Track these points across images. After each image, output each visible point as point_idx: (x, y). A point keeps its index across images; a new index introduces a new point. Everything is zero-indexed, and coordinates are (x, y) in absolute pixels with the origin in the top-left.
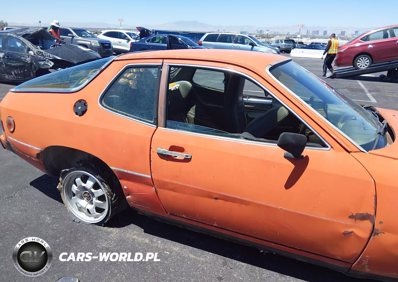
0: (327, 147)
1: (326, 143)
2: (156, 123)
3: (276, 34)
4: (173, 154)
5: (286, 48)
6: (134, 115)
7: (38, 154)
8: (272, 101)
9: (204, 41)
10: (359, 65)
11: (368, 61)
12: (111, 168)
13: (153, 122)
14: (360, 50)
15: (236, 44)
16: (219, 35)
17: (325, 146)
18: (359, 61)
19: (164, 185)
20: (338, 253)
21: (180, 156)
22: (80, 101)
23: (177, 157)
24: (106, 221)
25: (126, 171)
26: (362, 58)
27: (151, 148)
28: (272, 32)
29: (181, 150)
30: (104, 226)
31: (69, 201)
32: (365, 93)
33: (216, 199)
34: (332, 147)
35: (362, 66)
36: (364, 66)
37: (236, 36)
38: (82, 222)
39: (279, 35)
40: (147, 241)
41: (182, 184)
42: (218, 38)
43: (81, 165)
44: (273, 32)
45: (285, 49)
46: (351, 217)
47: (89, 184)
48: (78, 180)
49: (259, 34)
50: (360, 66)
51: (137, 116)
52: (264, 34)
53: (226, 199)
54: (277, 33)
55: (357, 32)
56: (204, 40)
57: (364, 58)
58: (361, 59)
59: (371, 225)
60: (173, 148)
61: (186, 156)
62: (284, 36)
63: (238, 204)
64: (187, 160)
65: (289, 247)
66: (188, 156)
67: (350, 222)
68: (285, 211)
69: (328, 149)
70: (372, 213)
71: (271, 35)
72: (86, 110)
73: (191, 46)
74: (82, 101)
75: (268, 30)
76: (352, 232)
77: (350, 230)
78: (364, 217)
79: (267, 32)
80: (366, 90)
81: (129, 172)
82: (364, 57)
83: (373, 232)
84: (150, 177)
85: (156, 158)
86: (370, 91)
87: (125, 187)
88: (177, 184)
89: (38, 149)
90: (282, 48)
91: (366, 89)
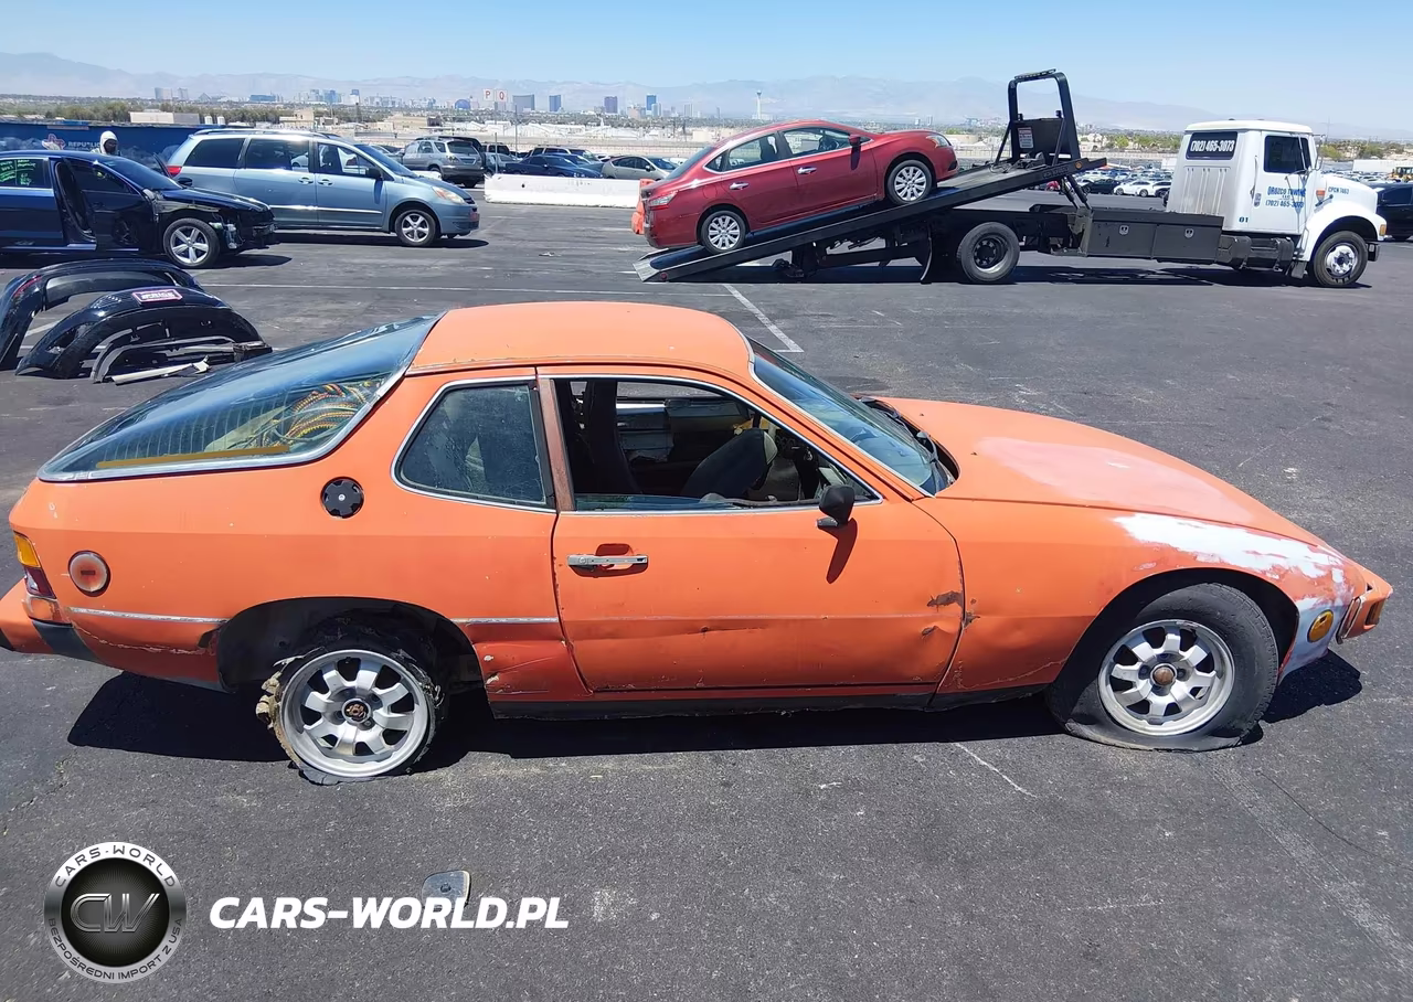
0: (878, 498)
1: (875, 493)
2: (552, 503)
3: (390, 106)
4: (604, 561)
5: (459, 170)
6: (495, 495)
7: (207, 636)
8: (663, 406)
9: (187, 163)
10: (717, 243)
11: (734, 224)
12: (455, 621)
13: (544, 503)
14: (711, 195)
15: (317, 175)
16: (246, 143)
17: (873, 497)
18: (711, 232)
19: (591, 631)
20: (916, 671)
21: (621, 562)
22: (337, 481)
23: (612, 565)
24: (419, 758)
25: (494, 620)
26: (717, 222)
27: (553, 558)
28: (372, 99)
29: (622, 549)
30: (410, 774)
31: (299, 737)
32: (763, 325)
33: (705, 630)
34: (884, 497)
35: (727, 243)
36: (731, 242)
37: (311, 145)
38: (345, 780)
39: (400, 109)
40: (535, 770)
41: (628, 618)
42: (243, 151)
43: (340, 636)
44: (377, 100)
45: (459, 173)
46: (931, 604)
47: (366, 678)
48: (331, 676)
49: (323, 106)
50: (720, 243)
51: (503, 496)
52: (344, 106)
53: (723, 625)
54: (393, 103)
55: (651, 99)
56: (189, 162)
57: (720, 220)
58: (713, 225)
59: (960, 609)
60: (604, 550)
61: (639, 560)
62: (419, 113)
63: (747, 630)
64: (639, 568)
65: (839, 686)
66: (642, 559)
67: (930, 612)
68: (832, 620)
69: (879, 501)
70: (960, 590)
71: (372, 108)
72: (362, 501)
73: (159, 190)
74: (344, 481)
75: (356, 92)
76: (935, 627)
77: (931, 626)
78: (949, 599)
79: (354, 100)
80: (762, 317)
81: (504, 620)
82: (718, 216)
83: (966, 618)
84: (556, 620)
85: (568, 579)
86: (773, 318)
87: (488, 658)
88: (621, 622)
89: (211, 620)
90: (445, 169)
91: (757, 311)
